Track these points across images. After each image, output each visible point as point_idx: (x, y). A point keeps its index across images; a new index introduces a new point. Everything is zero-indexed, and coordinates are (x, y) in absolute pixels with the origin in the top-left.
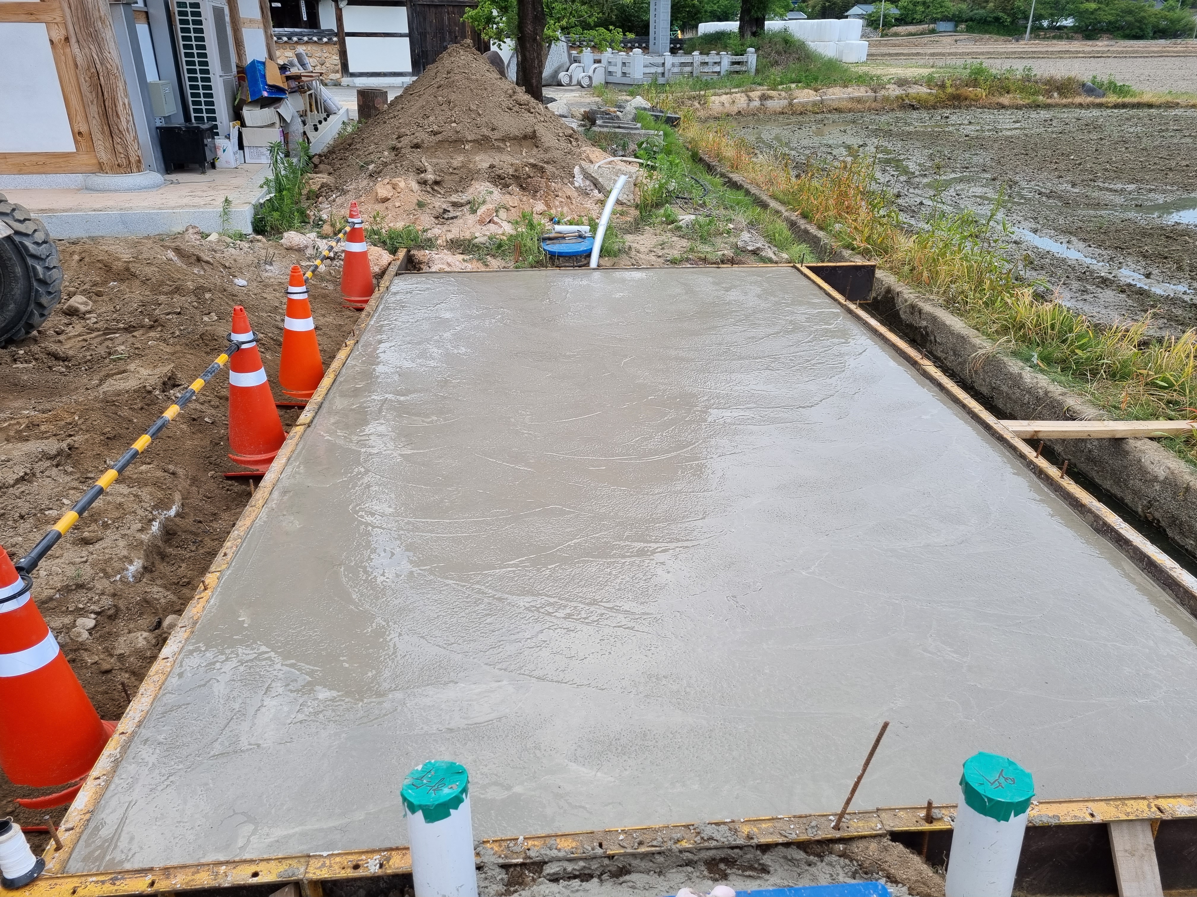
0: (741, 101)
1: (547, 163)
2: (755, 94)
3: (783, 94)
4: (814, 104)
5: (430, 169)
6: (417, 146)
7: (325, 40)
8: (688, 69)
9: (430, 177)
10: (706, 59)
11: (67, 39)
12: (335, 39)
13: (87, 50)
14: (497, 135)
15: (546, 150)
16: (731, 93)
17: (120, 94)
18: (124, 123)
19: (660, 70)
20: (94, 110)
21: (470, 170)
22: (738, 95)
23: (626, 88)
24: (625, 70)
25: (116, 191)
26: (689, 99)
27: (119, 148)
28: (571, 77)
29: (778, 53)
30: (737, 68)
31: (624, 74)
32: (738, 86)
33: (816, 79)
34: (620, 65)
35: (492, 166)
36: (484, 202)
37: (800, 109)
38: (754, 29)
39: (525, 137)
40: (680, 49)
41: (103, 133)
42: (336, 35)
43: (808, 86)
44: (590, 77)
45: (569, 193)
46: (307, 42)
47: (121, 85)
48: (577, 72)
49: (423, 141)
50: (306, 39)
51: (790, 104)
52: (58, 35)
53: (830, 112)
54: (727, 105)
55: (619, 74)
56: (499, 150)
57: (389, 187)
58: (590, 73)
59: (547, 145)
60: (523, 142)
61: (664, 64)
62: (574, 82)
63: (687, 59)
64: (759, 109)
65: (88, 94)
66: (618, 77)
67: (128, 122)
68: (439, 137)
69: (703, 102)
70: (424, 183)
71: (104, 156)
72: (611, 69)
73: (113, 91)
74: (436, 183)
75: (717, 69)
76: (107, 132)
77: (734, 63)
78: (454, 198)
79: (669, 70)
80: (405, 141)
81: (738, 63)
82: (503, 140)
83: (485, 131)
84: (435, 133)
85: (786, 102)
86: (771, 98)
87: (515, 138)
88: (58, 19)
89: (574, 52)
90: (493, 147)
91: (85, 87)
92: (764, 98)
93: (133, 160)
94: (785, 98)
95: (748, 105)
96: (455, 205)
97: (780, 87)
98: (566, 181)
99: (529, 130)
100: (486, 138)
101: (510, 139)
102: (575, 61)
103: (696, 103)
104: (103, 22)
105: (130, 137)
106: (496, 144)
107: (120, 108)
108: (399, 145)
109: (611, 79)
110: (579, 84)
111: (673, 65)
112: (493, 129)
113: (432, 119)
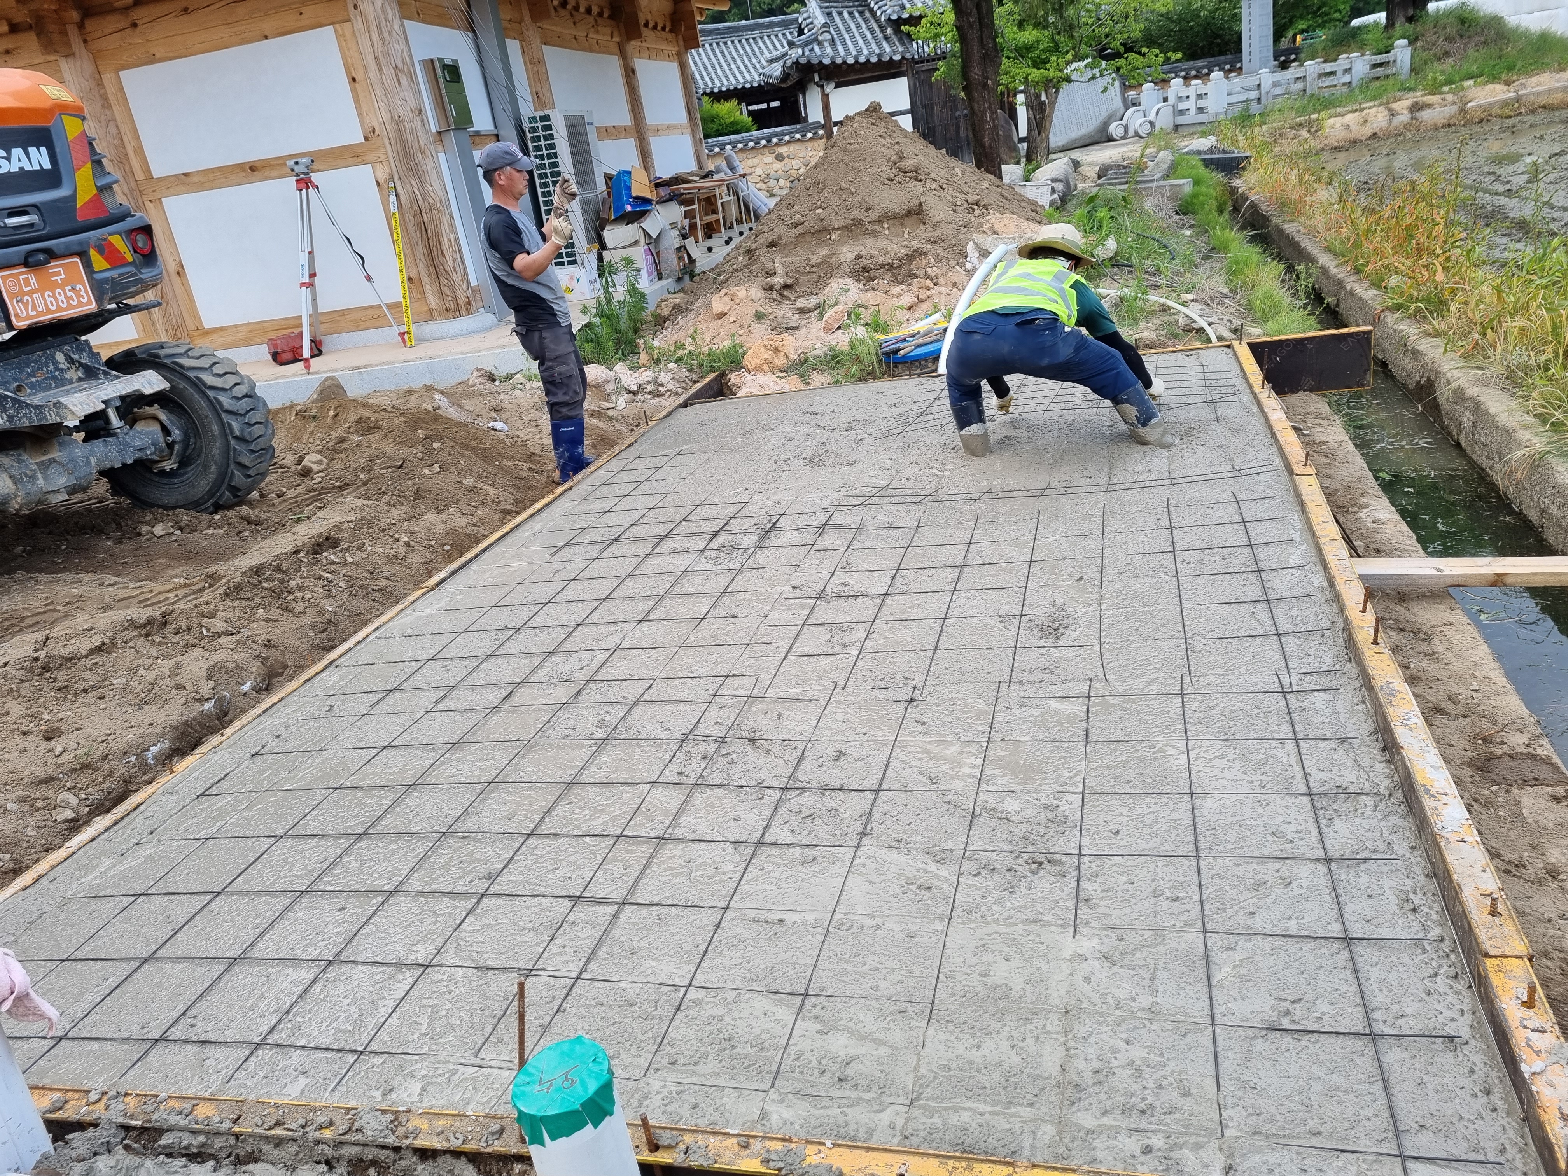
0: (1378, 118)
1: (935, 242)
2: (1402, 105)
3: (1450, 97)
4: (1505, 104)
5: (780, 271)
6: (772, 244)
7: (809, 135)
8: (1299, 86)
9: (778, 280)
10: (1329, 67)
11: (391, 179)
12: (821, 132)
13: (408, 186)
14: (873, 215)
15: (935, 227)
16: (1362, 110)
17: (445, 229)
18: (450, 263)
19: (1253, 95)
20: (420, 250)
21: (830, 266)
22: (1374, 110)
23: (1200, 129)
24: (1201, 103)
25: (442, 338)
26: (1292, 128)
27: (447, 290)
28: (1126, 128)
29: (1449, 39)
30: (1379, 71)
31: (1201, 110)
32: (1375, 98)
33: (1511, 68)
34: (1193, 98)
35: (859, 257)
36: (836, 304)
37: (1479, 114)
38: (1410, 12)
39: (909, 213)
40: (1294, 60)
41: (430, 275)
42: (823, 127)
43: (1494, 78)
44: (1152, 123)
45: (956, 279)
46: (789, 142)
47: (445, 220)
48: (1135, 120)
49: (780, 237)
50: (787, 138)
51: (1463, 111)
52: (382, 176)
53: (1533, 112)
54: (1354, 127)
55: (1193, 111)
56: (875, 234)
57: (727, 298)
58: (1152, 117)
59: (936, 219)
60: (907, 221)
61: (1259, 85)
62: (1131, 133)
63: (1300, 72)
64: (1407, 127)
65: (414, 235)
66: (1192, 117)
67: (454, 260)
68: (800, 229)
69: (1314, 128)
70: (771, 288)
71: (433, 301)
72: (1182, 106)
73: (436, 225)
74: (787, 287)
75: (1347, 79)
76: (434, 274)
77: (1375, 66)
78: (801, 303)
79: (1267, 93)
80: (762, 239)
81: (1381, 65)
82: (879, 221)
83: (856, 213)
84: (795, 225)
85: (1454, 109)
86: (1429, 106)
87: (896, 216)
88: (383, 157)
89: (1132, 93)
90: (867, 233)
91: (409, 227)
92: (1416, 108)
93: (461, 302)
94: (1454, 103)
95: (1390, 122)
96: (802, 311)
97: (1446, 89)
98: (953, 263)
99: (914, 203)
100: (858, 222)
101: (889, 219)
102: (1134, 105)
103: (1304, 133)
104: (423, 153)
105: (457, 277)
106: (871, 227)
107: (446, 245)
108: (753, 247)
109: (1181, 120)
110: (1137, 135)
111: (1275, 85)
112: (867, 210)
113: (796, 207)
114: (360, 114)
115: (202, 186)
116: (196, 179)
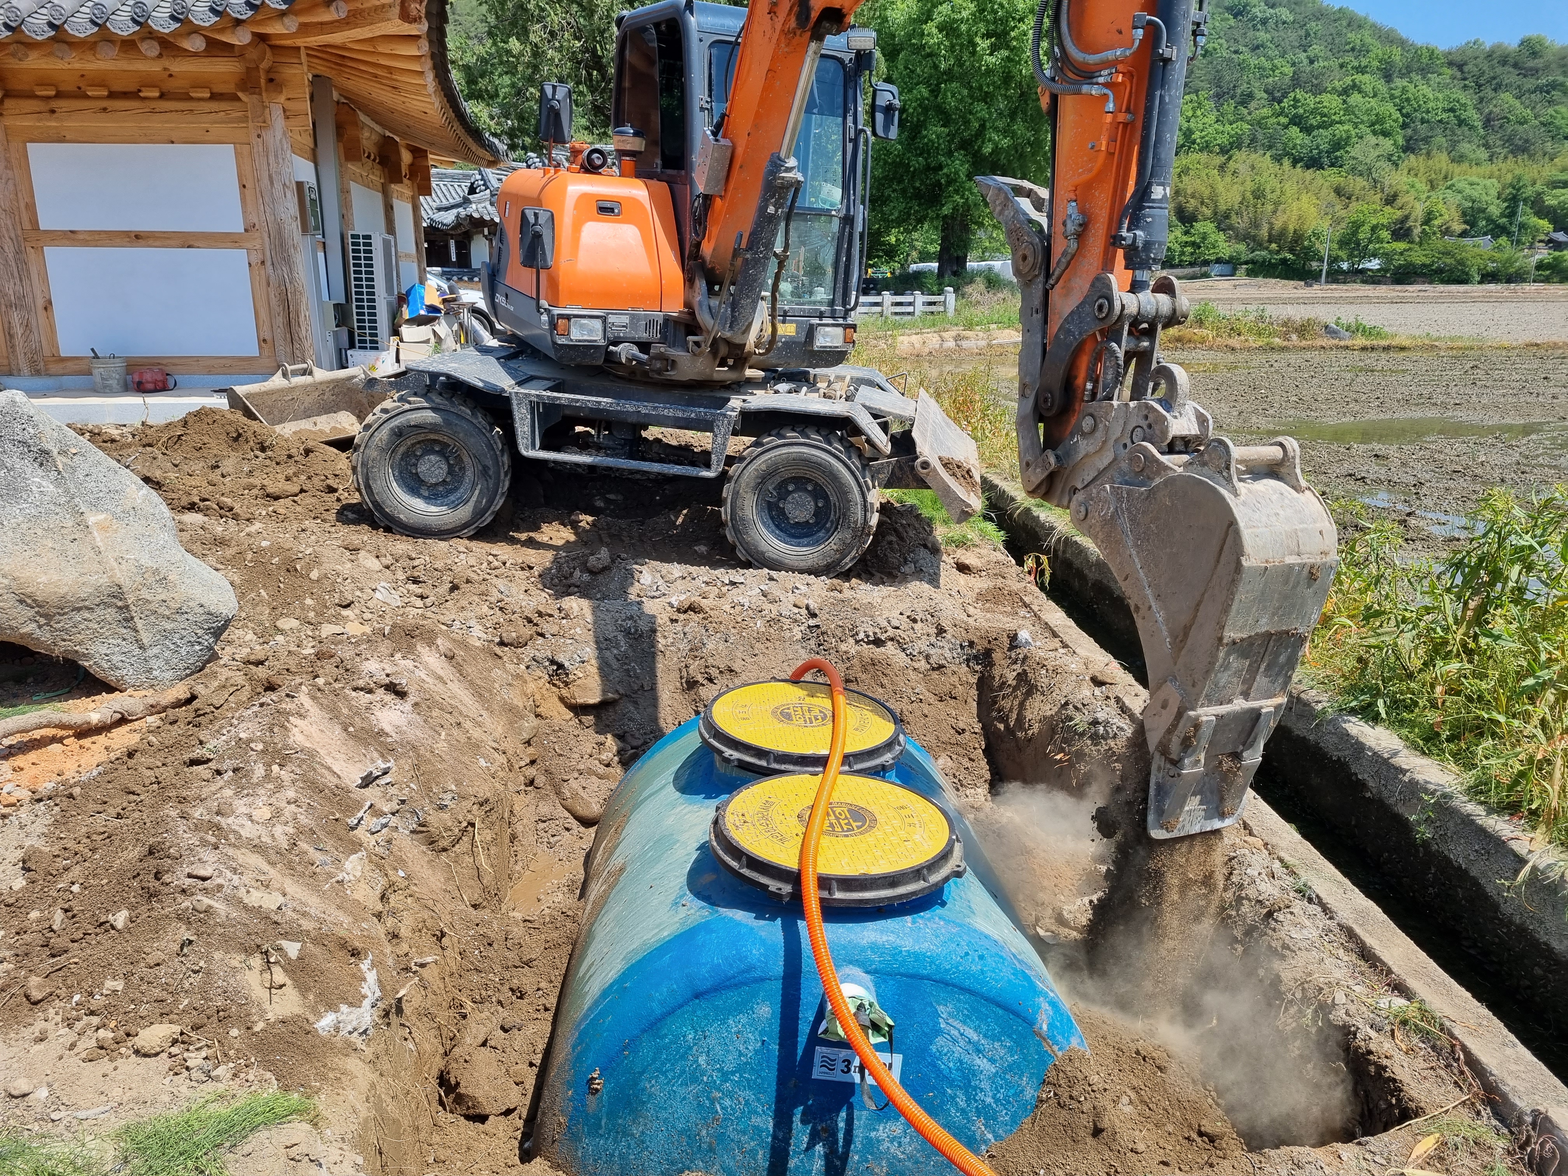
0: (933, 340)
2: (950, 335)
3: (981, 334)
4: (1016, 345)
8: (878, 309)
10: (899, 299)
11: (263, 263)
13: (279, 270)
16: (923, 334)
17: (303, 307)
20: (280, 321)
22: (930, 335)
27: (297, 352)
29: (980, 293)
30: (932, 308)
32: (931, 327)
37: (999, 350)
38: (954, 269)
41: (285, 339)
43: (1009, 326)
47: (304, 300)
51: (989, 345)
52: (256, 258)
54: (917, 346)
64: (953, 350)
65: (276, 308)
67: (307, 331)
69: (890, 342)
71: (284, 359)
73: (298, 304)
75: (911, 309)
76: (289, 339)
77: (929, 303)
81: (934, 303)
85: (984, 343)
86: (967, 338)
88: (258, 247)
91: (274, 301)
92: (959, 338)
94: (983, 339)
95: (941, 345)
97: (978, 328)
103: (883, 344)
104: (295, 249)
105: (307, 344)
107: (302, 318)
114: (244, 212)
115: (85, 243)
116: (81, 237)
